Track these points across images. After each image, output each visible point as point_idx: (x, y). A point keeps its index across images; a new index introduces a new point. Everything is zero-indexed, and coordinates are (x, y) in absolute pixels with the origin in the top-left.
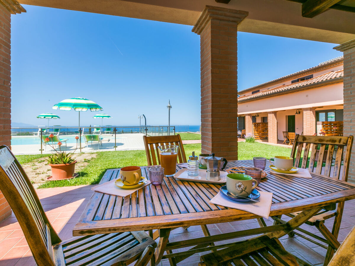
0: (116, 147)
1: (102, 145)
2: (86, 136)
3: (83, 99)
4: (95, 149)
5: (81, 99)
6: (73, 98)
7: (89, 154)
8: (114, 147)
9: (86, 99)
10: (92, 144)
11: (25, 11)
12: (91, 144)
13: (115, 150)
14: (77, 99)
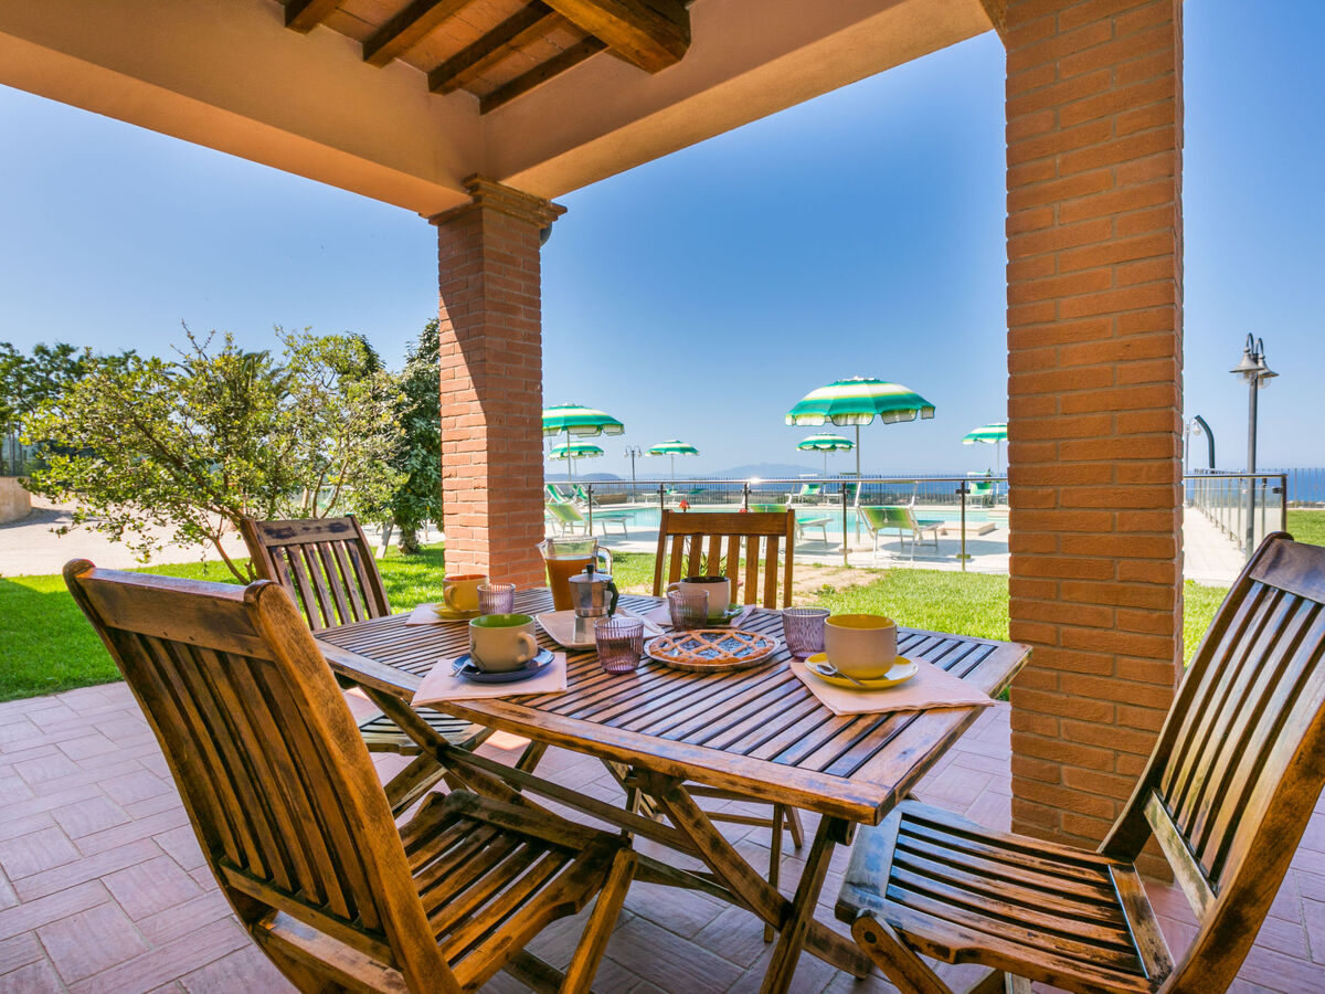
0: (964, 557)
1: (936, 545)
2: (868, 511)
3: (867, 382)
4: (899, 558)
5: (861, 382)
6: (837, 383)
7: (863, 573)
8: (959, 556)
9: (876, 381)
10: (905, 539)
11: (564, 210)
12: (898, 540)
13: (961, 570)
14: (846, 383)
